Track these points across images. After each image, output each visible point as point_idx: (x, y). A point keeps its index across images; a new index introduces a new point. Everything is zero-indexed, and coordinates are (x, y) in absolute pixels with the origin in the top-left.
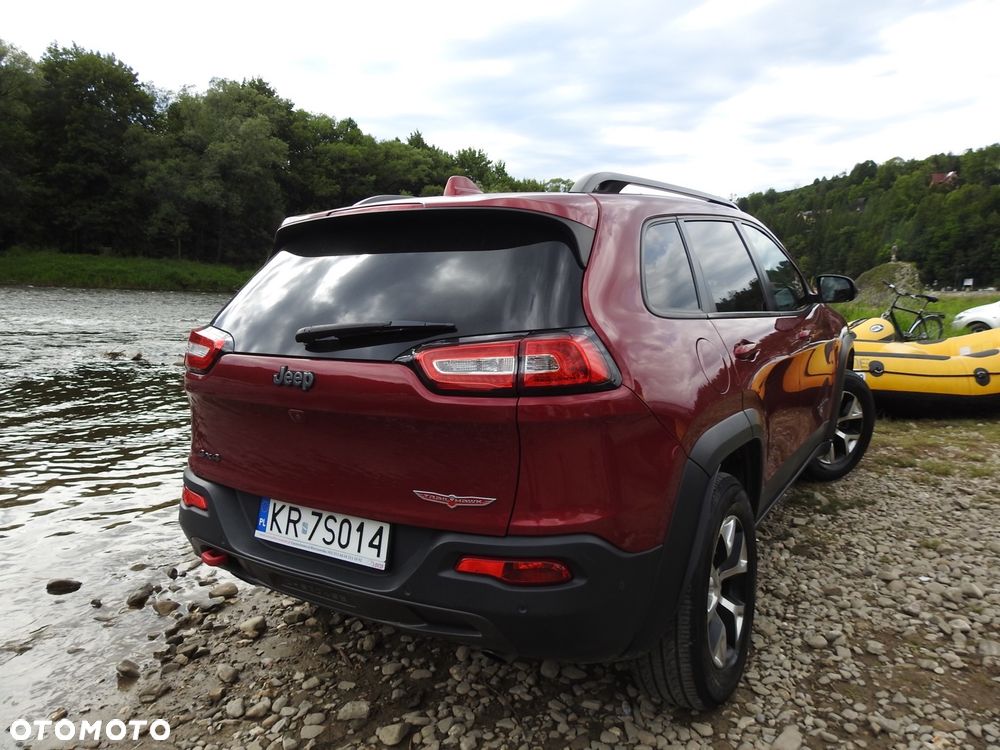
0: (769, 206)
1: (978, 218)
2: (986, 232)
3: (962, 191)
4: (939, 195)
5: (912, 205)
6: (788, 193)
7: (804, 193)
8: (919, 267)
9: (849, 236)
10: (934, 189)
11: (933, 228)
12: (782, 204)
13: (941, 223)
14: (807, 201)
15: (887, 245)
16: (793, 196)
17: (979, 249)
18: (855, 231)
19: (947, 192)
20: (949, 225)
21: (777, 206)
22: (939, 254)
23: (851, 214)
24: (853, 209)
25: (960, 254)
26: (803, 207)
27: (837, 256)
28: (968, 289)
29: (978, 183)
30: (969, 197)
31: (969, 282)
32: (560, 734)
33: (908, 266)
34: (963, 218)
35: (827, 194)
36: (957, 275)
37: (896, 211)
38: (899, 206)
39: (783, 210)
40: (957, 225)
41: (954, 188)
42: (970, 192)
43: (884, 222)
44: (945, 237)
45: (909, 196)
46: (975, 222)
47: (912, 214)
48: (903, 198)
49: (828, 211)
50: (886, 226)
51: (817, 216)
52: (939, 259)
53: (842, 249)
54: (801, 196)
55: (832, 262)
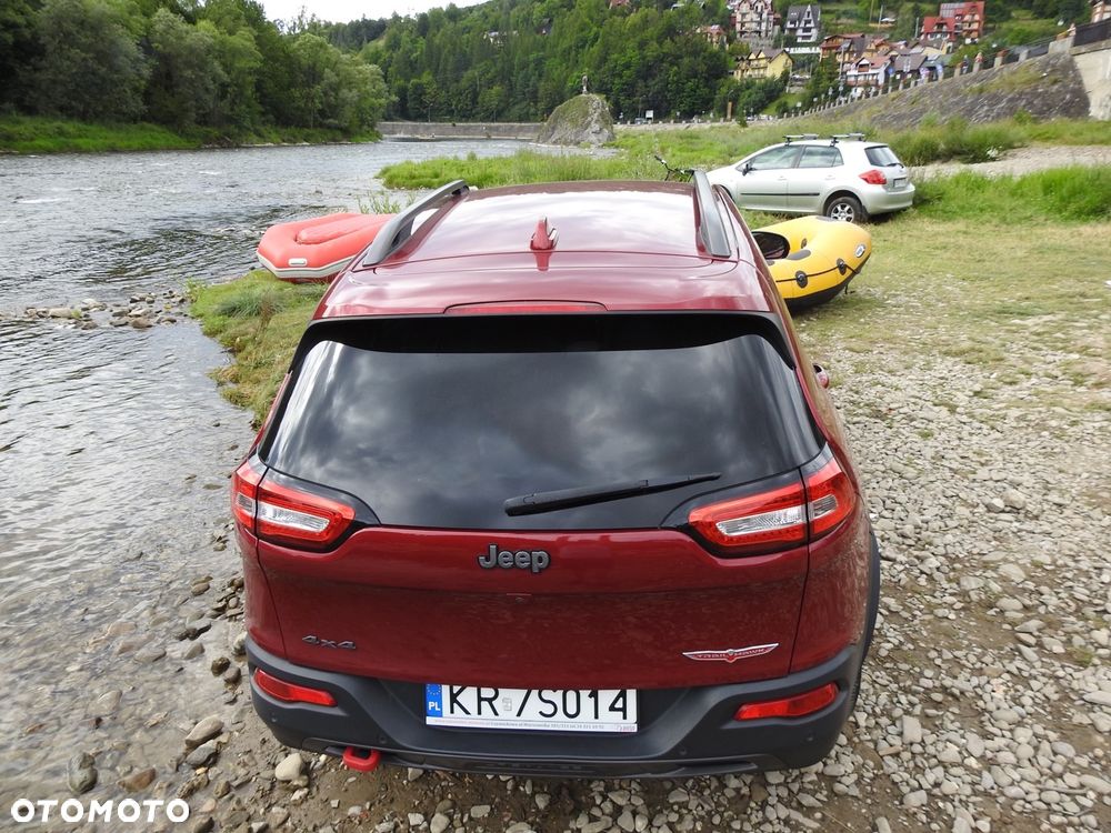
0: (452, 24)
1: (655, 45)
2: (662, 61)
3: (639, 15)
4: (619, 19)
5: (595, 29)
6: (470, 9)
7: (487, 11)
8: (607, 99)
9: (539, 62)
10: (614, 12)
11: (615, 56)
12: (465, 23)
13: (623, 50)
14: (491, 19)
15: (575, 74)
16: (475, 14)
17: (657, 80)
18: (543, 58)
19: (625, 15)
20: (630, 53)
21: (461, 24)
22: (624, 84)
23: (538, 36)
24: (538, 31)
25: (641, 83)
26: (488, 26)
27: (528, 86)
28: (650, 122)
29: (652, 7)
30: (646, 22)
31: (650, 114)
32: (734, 789)
33: (597, 98)
34: (642, 45)
35: (512, 13)
36: (640, 106)
37: (580, 35)
38: (582, 30)
39: (467, 30)
40: (637, 52)
41: (631, 12)
42: (647, 15)
43: (571, 48)
44: (627, 66)
45: (591, 19)
46: (652, 50)
47: (596, 39)
48: (587, 20)
49: (515, 32)
50: (573, 53)
51: (503, 38)
52: (623, 90)
53: (533, 78)
54: (484, 13)
55: (524, 94)
